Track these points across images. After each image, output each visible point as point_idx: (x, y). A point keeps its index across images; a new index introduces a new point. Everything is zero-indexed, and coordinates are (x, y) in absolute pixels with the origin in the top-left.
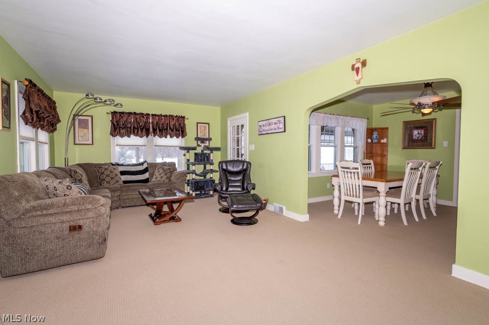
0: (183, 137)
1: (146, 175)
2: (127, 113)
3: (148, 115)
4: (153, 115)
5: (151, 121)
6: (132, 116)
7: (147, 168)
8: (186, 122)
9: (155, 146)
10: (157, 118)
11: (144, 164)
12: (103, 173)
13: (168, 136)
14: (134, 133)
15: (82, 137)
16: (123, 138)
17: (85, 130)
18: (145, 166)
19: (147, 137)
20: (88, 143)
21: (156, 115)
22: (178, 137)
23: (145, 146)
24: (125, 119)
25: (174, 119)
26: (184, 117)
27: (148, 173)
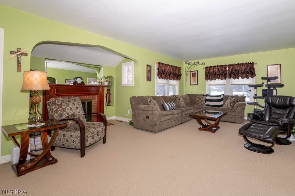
0: (252, 77)
1: (221, 103)
2: (213, 67)
3: (226, 65)
4: (228, 65)
5: (227, 69)
6: (216, 68)
7: (222, 98)
8: (255, 66)
9: (231, 84)
10: (232, 66)
11: (221, 96)
12: (196, 99)
13: (240, 78)
14: (217, 77)
15: (194, 81)
16: (212, 81)
17: (195, 78)
18: (222, 97)
19: (225, 79)
20: (195, 84)
21: (231, 65)
22: (248, 78)
23: (225, 85)
24: (212, 70)
25: (244, 66)
26: (253, 63)
27: (222, 102)
